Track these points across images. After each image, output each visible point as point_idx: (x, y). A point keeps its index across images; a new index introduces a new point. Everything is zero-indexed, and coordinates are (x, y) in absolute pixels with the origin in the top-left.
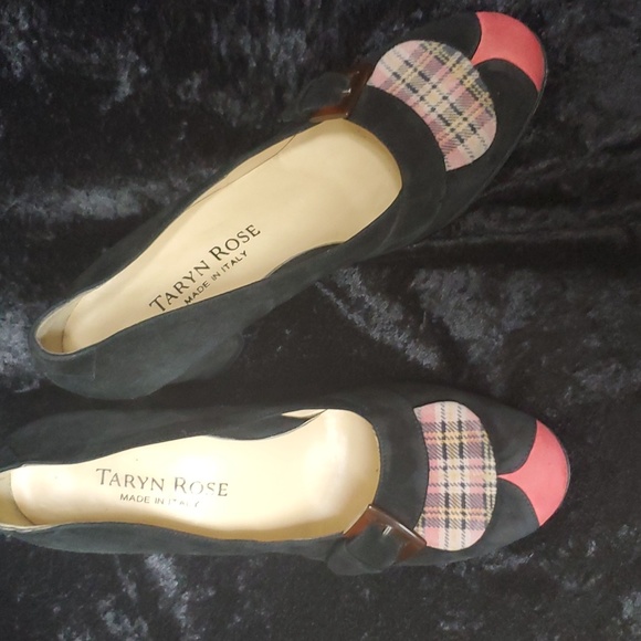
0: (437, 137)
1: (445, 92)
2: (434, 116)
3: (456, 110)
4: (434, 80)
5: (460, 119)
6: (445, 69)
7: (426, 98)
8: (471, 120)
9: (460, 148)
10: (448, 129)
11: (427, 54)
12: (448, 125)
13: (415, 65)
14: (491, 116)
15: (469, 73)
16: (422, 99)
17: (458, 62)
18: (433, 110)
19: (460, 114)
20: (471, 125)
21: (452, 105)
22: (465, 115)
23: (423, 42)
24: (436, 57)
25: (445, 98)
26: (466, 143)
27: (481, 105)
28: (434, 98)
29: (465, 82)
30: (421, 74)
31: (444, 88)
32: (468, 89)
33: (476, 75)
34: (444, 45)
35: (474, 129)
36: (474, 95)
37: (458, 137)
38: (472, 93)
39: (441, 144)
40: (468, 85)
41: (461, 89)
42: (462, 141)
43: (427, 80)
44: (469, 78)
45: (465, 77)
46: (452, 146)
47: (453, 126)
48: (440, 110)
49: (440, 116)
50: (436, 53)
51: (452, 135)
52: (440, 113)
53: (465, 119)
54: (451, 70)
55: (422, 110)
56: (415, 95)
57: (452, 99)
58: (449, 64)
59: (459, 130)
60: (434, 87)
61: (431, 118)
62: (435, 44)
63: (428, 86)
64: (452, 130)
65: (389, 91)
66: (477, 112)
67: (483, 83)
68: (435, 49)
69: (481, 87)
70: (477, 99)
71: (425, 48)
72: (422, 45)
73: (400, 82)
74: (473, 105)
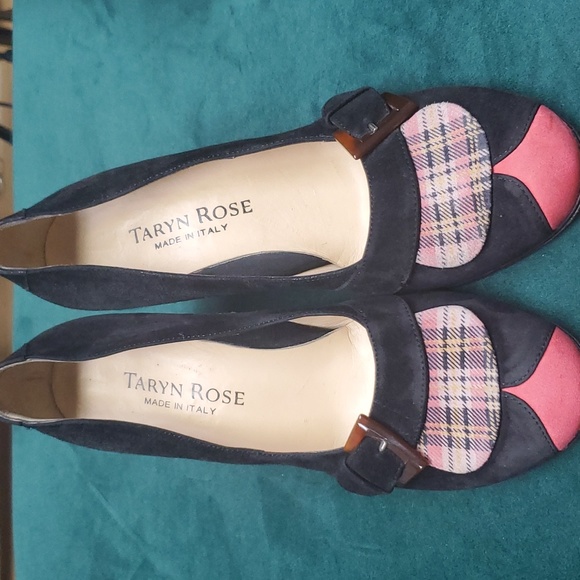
0: (423, 226)
1: (454, 183)
2: (431, 202)
3: (453, 210)
4: (452, 164)
5: (451, 221)
6: (466, 159)
7: (436, 179)
8: (461, 228)
9: (437, 249)
10: (436, 224)
11: (462, 130)
12: (438, 220)
13: (448, 135)
14: (481, 235)
15: (483, 180)
16: (432, 177)
17: (481, 161)
18: (434, 195)
19: (454, 215)
20: (458, 233)
21: (452, 201)
22: (458, 220)
23: (467, 114)
24: (468, 140)
25: (450, 190)
26: (445, 247)
27: (477, 219)
28: (442, 183)
29: (475, 187)
30: (446, 150)
31: (455, 179)
32: (474, 195)
33: (488, 185)
34: (482, 132)
35: (458, 239)
36: (475, 205)
37: (441, 237)
38: (475, 201)
40: (476, 192)
41: (467, 191)
42: (442, 243)
43: (447, 160)
44: (480, 185)
45: (477, 181)
46: (431, 244)
47: (442, 223)
48: (440, 200)
49: (436, 206)
50: (471, 135)
51: (436, 232)
52: (438, 202)
53: (456, 224)
54: (471, 164)
55: (426, 188)
56: (428, 169)
57: (456, 195)
58: (473, 157)
59: (444, 231)
60: (448, 172)
61: (427, 203)
62: (475, 125)
63: (443, 167)
64: (440, 227)
65: (411, 148)
66: (470, 223)
67: (489, 198)
68: (472, 130)
69: (486, 201)
70: (476, 211)
71: (465, 123)
72: (465, 117)
73: (425, 144)
74: (470, 214)
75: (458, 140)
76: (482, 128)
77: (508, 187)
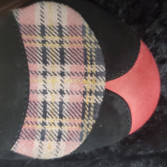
0: (28, 119)
1: (67, 87)
2: (40, 98)
3: (61, 111)
4: (67, 68)
5: (57, 121)
6: (82, 68)
7: (48, 77)
8: (65, 129)
9: (37, 143)
10: (41, 120)
12: (45, 116)
13: (66, 38)
14: (81, 140)
16: (45, 74)
17: (97, 75)
18: (45, 92)
19: (61, 116)
21: (61, 103)
22: (64, 121)
23: (86, 25)
24: (85, 50)
25: (62, 92)
26: (44, 143)
27: (82, 125)
29: (88, 96)
30: (62, 52)
31: (68, 83)
32: (84, 104)
33: (100, 99)
34: (99, 47)
35: (59, 137)
36: (83, 113)
37: (43, 133)
38: (84, 109)
39: (25, 127)
40: (87, 101)
41: (79, 98)
42: (43, 139)
43: (63, 62)
44: (93, 97)
45: (91, 93)
46: (31, 135)
47: (47, 121)
48: (50, 98)
49: (45, 103)
50: (88, 46)
51: (40, 128)
52: (48, 100)
53: (61, 124)
54: (86, 74)
55: (36, 83)
56: (42, 65)
57: (66, 99)
58: (89, 68)
59: (48, 128)
60: (62, 74)
61: (36, 98)
62: (93, 38)
63: (57, 68)
64: (44, 124)
65: (24, 37)
66: (74, 127)
67: (98, 110)
68: (91, 43)
69: (94, 112)
70: (83, 118)
71: (84, 32)
72: (84, 27)
73: (40, 39)
74: (76, 119)
75: (75, 46)
76: (100, 43)
77: (116, 105)
